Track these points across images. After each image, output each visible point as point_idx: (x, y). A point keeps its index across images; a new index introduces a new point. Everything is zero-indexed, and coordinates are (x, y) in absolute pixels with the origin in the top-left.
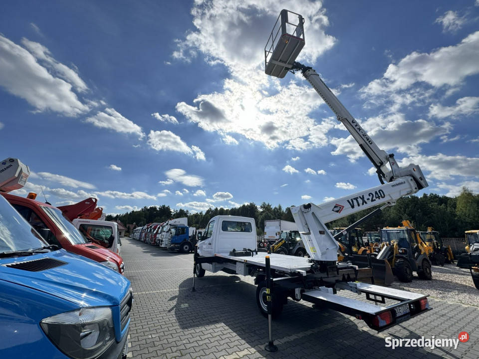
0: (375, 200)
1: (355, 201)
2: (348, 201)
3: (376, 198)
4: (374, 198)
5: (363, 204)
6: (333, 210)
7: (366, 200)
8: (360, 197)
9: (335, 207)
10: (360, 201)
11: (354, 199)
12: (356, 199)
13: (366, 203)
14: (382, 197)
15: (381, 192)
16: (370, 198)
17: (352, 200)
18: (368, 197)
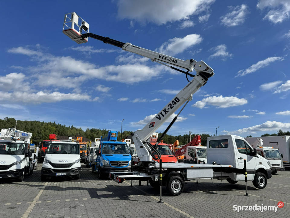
0: (173, 107)
1: (161, 115)
2: (157, 117)
3: (173, 105)
4: (172, 106)
5: (166, 114)
6: (149, 127)
7: (167, 110)
8: (163, 111)
9: (150, 125)
10: (164, 113)
11: (160, 114)
12: (161, 113)
13: (168, 112)
14: (177, 102)
15: (176, 99)
16: (170, 107)
17: (159, 115)
18: (168, 107)
